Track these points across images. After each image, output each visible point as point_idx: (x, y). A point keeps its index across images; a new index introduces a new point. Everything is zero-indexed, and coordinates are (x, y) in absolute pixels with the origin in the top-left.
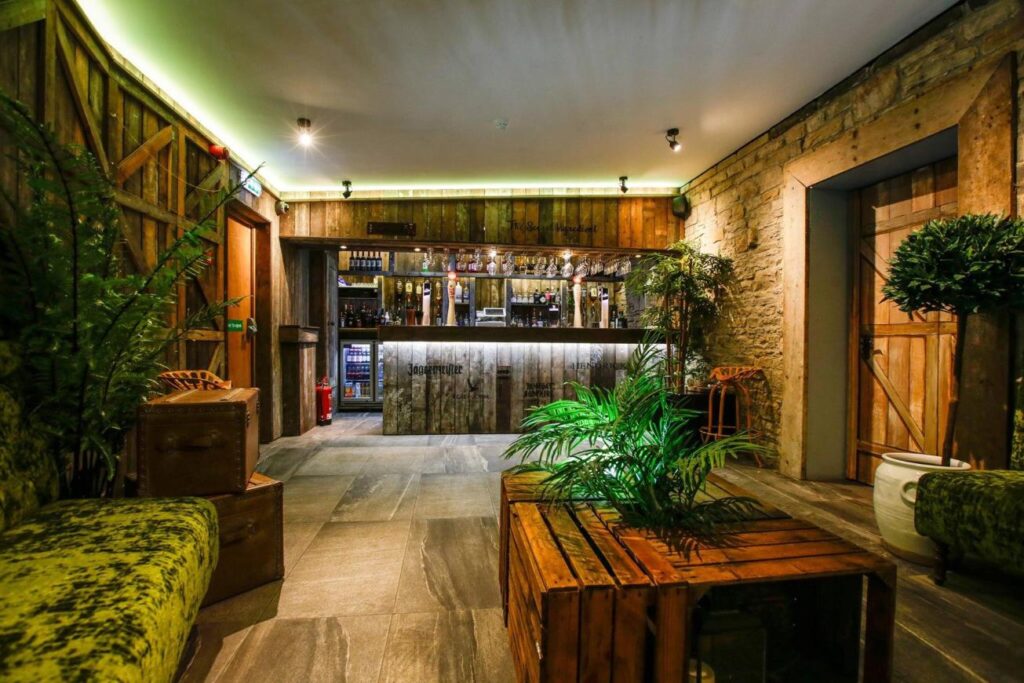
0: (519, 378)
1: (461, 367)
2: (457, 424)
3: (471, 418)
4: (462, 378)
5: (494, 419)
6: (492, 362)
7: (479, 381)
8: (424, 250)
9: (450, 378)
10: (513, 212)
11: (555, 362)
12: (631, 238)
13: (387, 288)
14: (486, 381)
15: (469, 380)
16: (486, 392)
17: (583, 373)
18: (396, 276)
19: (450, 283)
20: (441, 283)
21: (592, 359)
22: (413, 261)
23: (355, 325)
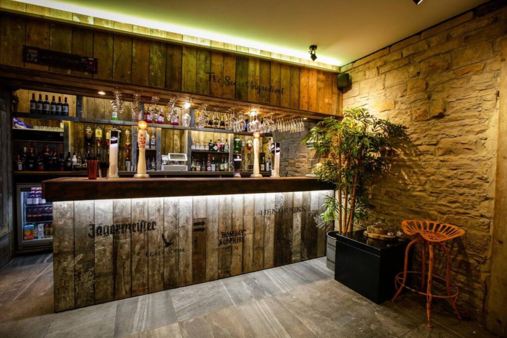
0: (214, 228)
1: (154, 223)
2: (151, 283)
3: (166, 274)
4: (156, 234)
5: (190, 271)
6: (188, 215)
7: (174, 236)
8: (110, 95)
9: (142, 235)
10: (211, 64)
11: (246, 211)
12: (308, 103)
13: (76, 133)
14: (181, 235)
15: (163, 236)
16: (182, 244)
17: (269, 218)
18: (86, 123)
19: (140, 132)
20: (130, 131)
21: (276, 206)
22: (102, 110)
23: (36, 168)
